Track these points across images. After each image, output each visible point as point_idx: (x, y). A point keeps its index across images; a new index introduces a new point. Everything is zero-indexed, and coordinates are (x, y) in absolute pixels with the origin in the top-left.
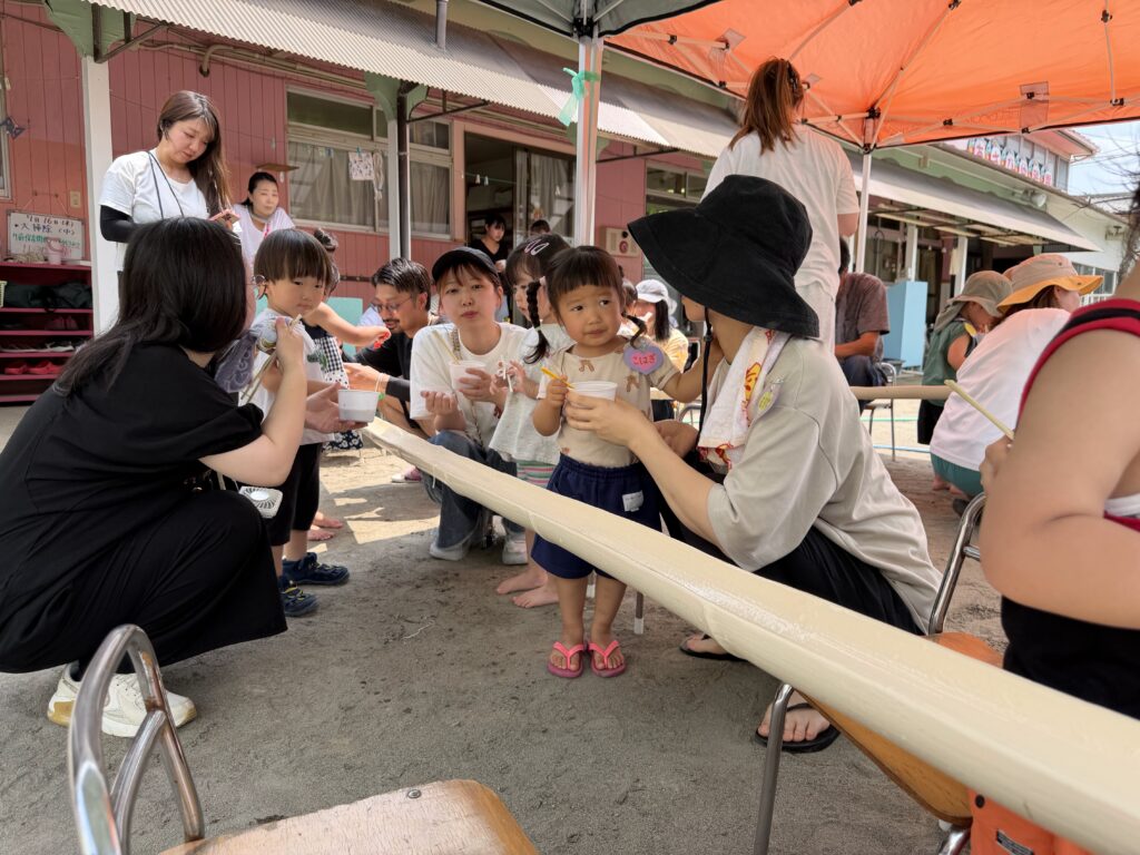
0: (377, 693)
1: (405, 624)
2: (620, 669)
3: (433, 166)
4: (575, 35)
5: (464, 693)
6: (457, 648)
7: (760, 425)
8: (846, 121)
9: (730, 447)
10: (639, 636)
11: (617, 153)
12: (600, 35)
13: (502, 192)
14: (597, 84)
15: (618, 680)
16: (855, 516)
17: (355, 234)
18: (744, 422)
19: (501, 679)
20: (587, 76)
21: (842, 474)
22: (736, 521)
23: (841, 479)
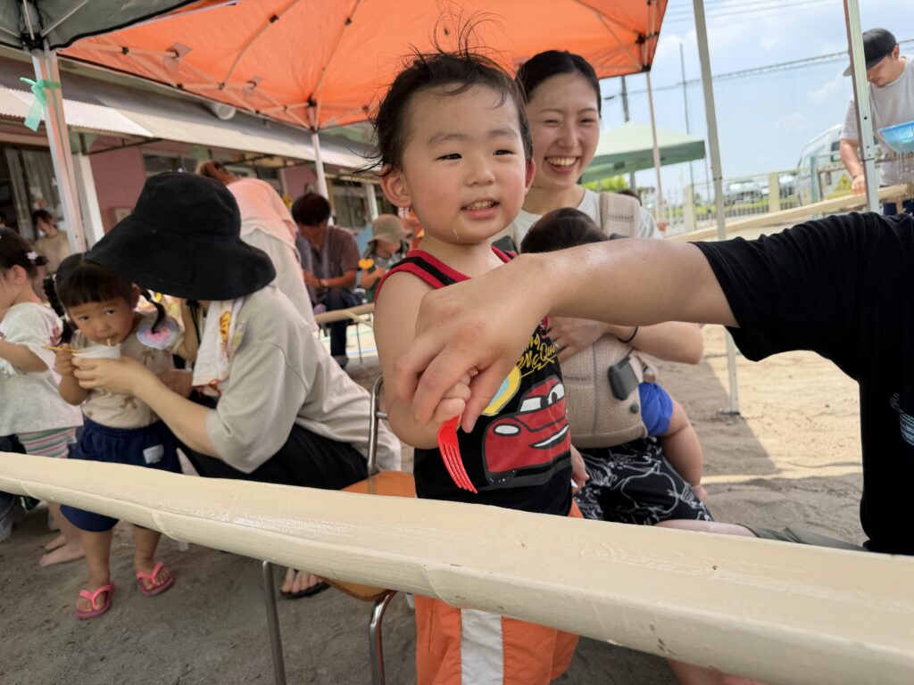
2: (169, 583)
4: (26, 48)
5: (19, 657)
7: (238, 357)
8: (292, 110)
9: (218, 381)
10: (185, 552)
11: (101, 147)
12: (52, 48)
14: (59, 92)
15: (167, 594)
16: (326, 409)
18: (226, 359)
20: (46, 84)
21: (309, 381)
22: (230, 436)
23: (309, 386)
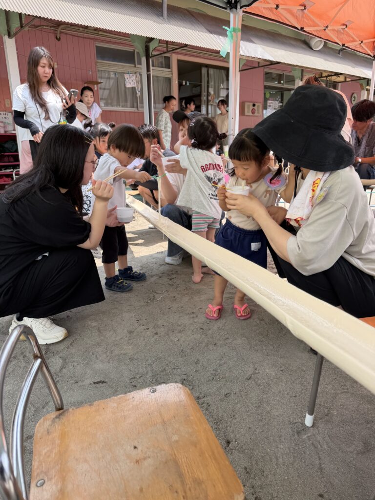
0: (143, 325)
1: (155, 294)
2: (249, 316)
3: (164, 77)
4: (228, 8)
5: (180, 326)
6: (177, 305)
7: (317, 207)
9: (302, 219)
11: (249, 66)
12: (241, 8)
13: (196, 87)
14: (239, 34)
15: (248, 321)
16: (363, 252)
17: (130, 112)
19: (196, 320)
20: (234, 30)
21: (357, 232)
22: (299, 252)
23: (356, 235)
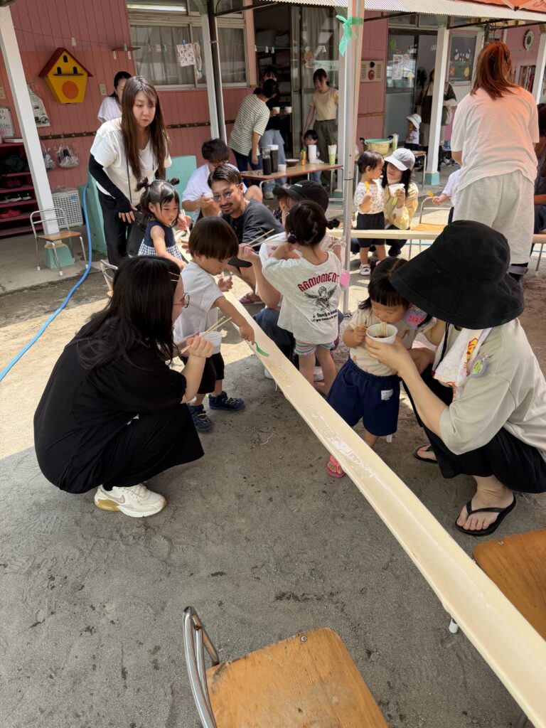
0: (253, 485)
3: (232, 29)
6: (290, 453)
9: (455, 386)
14: (362, 27)
17: (182, 92)
18: (465, 374)
19: (316, 478)
20: (354, 21)
21: (519, 401)
23: (518, 404)
